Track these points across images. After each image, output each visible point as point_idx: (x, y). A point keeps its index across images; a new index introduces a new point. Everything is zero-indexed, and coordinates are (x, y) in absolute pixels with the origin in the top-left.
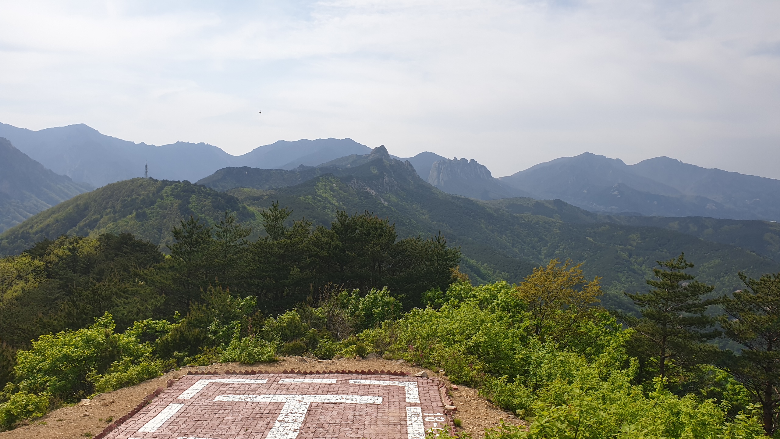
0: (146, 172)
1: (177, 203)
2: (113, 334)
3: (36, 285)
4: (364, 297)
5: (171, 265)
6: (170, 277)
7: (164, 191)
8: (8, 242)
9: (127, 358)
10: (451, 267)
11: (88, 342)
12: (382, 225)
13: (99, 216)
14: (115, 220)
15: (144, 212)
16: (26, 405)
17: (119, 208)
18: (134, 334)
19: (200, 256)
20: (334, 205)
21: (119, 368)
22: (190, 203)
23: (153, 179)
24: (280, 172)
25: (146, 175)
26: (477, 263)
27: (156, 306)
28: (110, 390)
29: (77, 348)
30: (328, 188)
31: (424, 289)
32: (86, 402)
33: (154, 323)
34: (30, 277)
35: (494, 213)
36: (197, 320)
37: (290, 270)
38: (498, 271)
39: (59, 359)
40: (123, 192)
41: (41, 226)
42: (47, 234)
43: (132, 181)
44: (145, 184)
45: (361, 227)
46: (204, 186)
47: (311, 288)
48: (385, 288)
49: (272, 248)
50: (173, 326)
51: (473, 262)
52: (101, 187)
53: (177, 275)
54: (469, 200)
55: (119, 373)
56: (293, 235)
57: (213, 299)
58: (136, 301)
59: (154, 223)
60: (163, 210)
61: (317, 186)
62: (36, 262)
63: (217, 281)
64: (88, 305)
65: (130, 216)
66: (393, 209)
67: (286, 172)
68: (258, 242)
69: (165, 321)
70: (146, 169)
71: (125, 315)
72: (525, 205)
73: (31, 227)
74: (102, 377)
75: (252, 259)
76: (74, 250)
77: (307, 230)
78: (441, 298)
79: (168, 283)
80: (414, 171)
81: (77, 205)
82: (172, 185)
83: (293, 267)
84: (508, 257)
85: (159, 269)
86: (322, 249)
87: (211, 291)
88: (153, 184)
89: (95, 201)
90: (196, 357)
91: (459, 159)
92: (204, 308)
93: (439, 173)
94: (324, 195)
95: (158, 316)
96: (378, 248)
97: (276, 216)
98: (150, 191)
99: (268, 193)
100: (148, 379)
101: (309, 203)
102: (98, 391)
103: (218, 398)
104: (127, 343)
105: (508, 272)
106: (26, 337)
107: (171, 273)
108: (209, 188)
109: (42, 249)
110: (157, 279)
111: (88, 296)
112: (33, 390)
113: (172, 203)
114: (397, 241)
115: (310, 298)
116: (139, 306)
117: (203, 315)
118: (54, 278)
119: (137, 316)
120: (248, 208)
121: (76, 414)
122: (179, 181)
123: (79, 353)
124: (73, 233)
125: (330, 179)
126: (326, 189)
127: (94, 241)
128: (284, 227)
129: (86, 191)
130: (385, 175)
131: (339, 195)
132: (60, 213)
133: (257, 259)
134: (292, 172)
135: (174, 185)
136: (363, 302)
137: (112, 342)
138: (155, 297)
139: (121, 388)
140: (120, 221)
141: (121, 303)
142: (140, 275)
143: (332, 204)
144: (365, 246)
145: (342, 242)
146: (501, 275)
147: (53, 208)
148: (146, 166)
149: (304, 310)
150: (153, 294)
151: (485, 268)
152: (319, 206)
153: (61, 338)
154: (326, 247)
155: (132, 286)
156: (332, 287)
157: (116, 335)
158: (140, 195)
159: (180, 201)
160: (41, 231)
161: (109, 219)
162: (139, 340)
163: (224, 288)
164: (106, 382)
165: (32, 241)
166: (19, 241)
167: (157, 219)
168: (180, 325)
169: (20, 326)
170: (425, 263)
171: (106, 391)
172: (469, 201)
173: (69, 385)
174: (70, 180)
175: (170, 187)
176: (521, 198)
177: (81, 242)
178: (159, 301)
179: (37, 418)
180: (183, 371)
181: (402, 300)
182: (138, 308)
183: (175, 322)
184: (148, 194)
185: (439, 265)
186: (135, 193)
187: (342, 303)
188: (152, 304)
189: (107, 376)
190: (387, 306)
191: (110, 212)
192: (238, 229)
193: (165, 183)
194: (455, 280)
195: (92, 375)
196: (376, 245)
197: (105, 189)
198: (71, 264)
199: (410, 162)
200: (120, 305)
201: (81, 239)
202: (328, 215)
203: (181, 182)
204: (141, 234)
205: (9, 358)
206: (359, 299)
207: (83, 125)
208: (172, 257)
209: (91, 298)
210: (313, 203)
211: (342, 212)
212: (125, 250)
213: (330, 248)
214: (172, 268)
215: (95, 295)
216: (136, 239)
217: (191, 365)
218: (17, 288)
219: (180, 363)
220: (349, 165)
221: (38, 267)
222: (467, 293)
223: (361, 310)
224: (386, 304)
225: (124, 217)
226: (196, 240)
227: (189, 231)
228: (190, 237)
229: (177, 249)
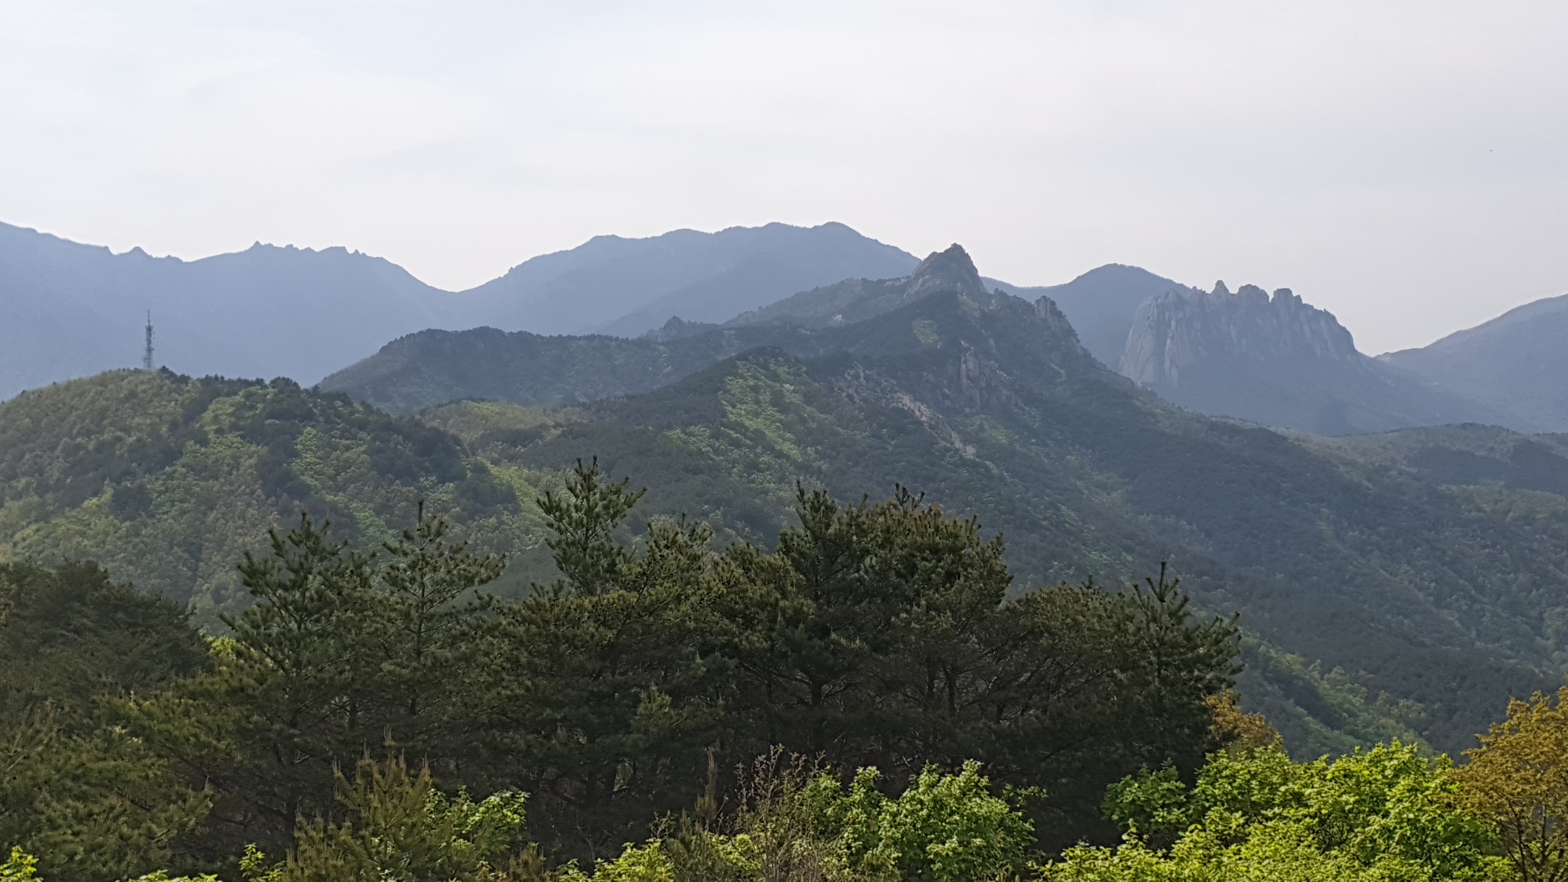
0: (149, 350)
1: (252, 454)
4: (895, 796)
5: (235, 683)
6: (231, 727)
7: (208, 416)
10: (1211, 690)
12: (956, 537)
14: (44, 517)
15: (141, 488)
17: (56, 475)
19: (332, 651)
20: (788, 457)
22: (295, 455)
23: (172, 374)
24: (599, 344)
25: (148, 359)
26: (1306, 665)
27: (183, 826)
30: (765, 397)
31: (1116, 772)
35: (1365, 483)
37: (637, 701)
38: (1383, 695)
40: (72, 418)
43: (103, 381)
44: (145, 391)
45: (882, 546)
46: (342, 396)
47: (712, 765)
48: (970, 767)
49: (576, 623)
51: (1291, 660)
53: (255, 718)
54: (1273, 435)
56: (646, 578)
57: (376, 804)
58: (118, 810)
59: (177, 527)
61: (726, 391)
63: (389, 742)
65: (94, 500)
66: (995, 471)
67: (622, 343)
68: (530, 601)
70: (149, 342)
71: (78, 858)
72: (1480, 453)
75: (508, 660)
77: (696, 558)
78: (1180, 805)
79: (222, 745)
80: (1070, 333)
82: (236, 394)
83: (647, 687)
84: (1422, 645)
85: (193, 696)
86: (749, 623)
87: (367, 775)
88: (171, 390)
91: (1233, 290)
92: (344, 836)
93: (1160, 338)
94: (751, 424)
95: (190, 860)
96: (946, 621)
97: (590, 510)
98: (160, 416)
99: (561, 418)
101: (700, 452)
105: (1420, 700)
107: (235, 712)
108: (363, 403)
110: (185, 732)
113: (235, 458)
114: (1012, 594)
115: (706, 801)
116: (125, 829)
117: (340, 863)
119: (119, 862)
120: (494, 470)
122: (260, 382)
125: (772, 367)
126: (757, 402)
128: (616, 545)
130: (967, 349)
131: (803, 421)
133: (523, 660)
134: (642, 344)
135: (241, 393)
136: (895, 815)
138: (177, 793)
140: (62, 521)
142: (128, 718)
143: (780, 455)
144: (897, 616)
145: (816, 599)
146: (1395, 711)
148: (149, 329)
149: (686, 844)
150: (171, 785)
151: (1334, 683)
152: (735, 462)
154: (763, 616)
155: (101, 755)
156: (783, 761)
158: (127, 430)
159: (263, 450)
161: (25, 514)
163: (412, 763)
167: (183, 513)
170: (1113, 676)
172: (1276, 442)
175: (229, 400)
176: (1464, 426)
178: (192, 810)
181: (1032, 807)
182: (121, 837)
184: (154, 429)
185: (1163, 680)
186: (111, 424)
187: (821, 817)
188: (169, 821)
190: (980, 832)
192: (459, 556)
193: (213, 387)
194: (1230, 737)
196: (939, 611)
199: (1053, 303)
200: (60, 821)
202: (766, 492)
203: (267, 382)
204: (131, 564)
206: (877, 805)
208: (239, 654)
210: (716, 451)
211: (817, 495)
212: (76, 621)
213: (773, 620)
214: (237, 693)
216: (113, 582)
220: (839, 317)
222: (1274, 789)
223: (887, 846)
224: (977, 825)
225: (75, 504)
226: (320, 595)
227: (296, 565)
228: (299, 584)
229: (257, 627)
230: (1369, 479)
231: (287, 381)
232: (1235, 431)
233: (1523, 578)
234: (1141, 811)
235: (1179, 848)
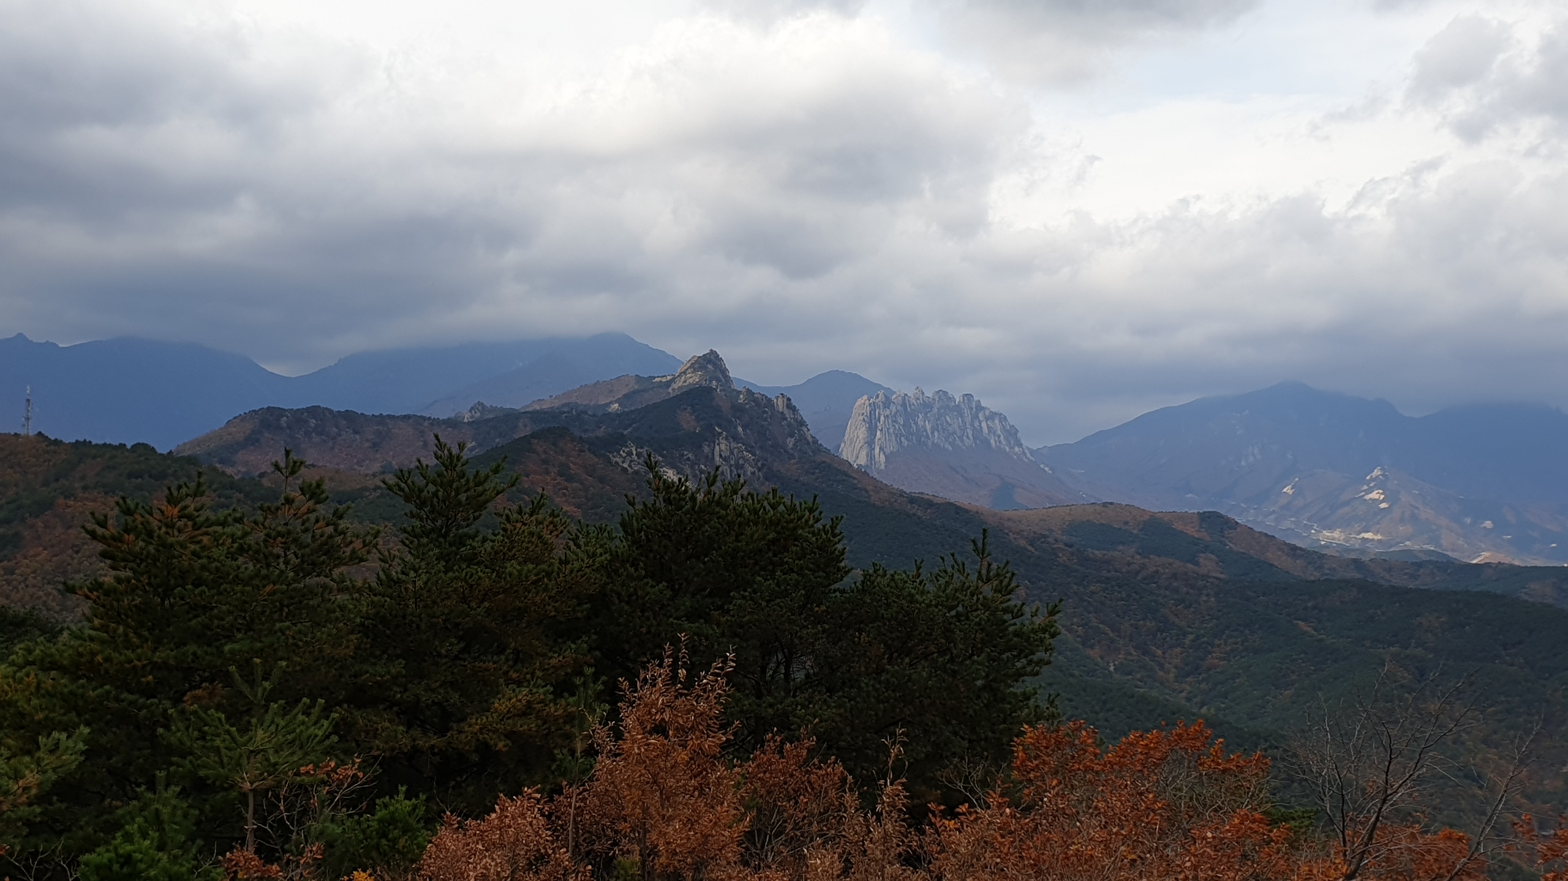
0: (29, 419)
7: (77, 475)
23: (46, 438)
24: (414, 422)
25: (26, 426)
30: (554, 469)
35: (1030, 548)
44: (21, 451)
46: (193, 461)
54: (958, 508)
61: (522, 464)
70: (28, 412)
72: (1118, 526)
80: (802, 423)
82: (100, 456)
88: (45, 452)
91: (929, 394)
93: (872, 430)
98: (35, 474)
108: (211, 467)
122: (123, 446)
125: (560, 443)
126: (547, 473)
130: (720, 434)
134: (451, 423)
135: (105, 456)
148: (29, 401)
175: (95, 460)
176: (1105, 505)
184: (29, 483)
193: (83, 450)
199: (789, 399)
203: (129, 447)
220: (616, 405)
230: (1032, 545)
231: (145, 446)
232: (930, 504)
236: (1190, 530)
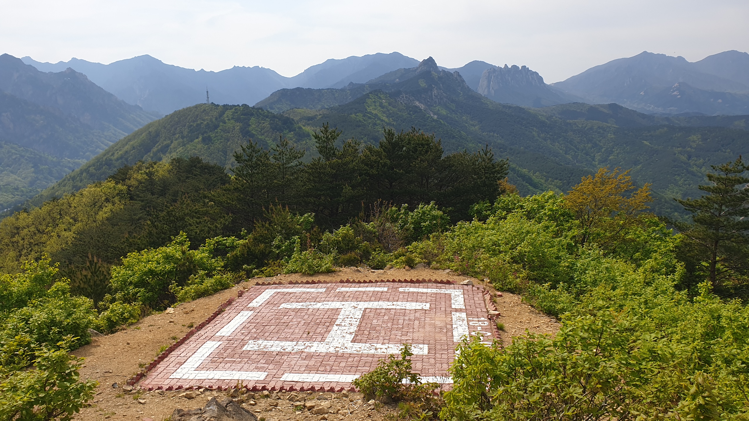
0: (208, 98)
1: (238, 126)
2: (189, 250)
3: (122, 207)
4: (412, 211)
5: (236, 187)
6: (236, 198)
7: (225, 115)
8: (94, 169)
9: (202, 272)
10: (499, 179)
11: (168, 258)
12: (428, 141)
13: (169, 142)
14: (184, 145)
15: (209, 136)
16: (123, 313)
17: (186, 133)
18: (207, 250)
19: (261, 178)
20: (384, 121)
21: (196, 280)
22: (249, 125)
23: (214, 104)
24: (331, 91)
25: (208, 100)
26: (529, 172)
27: (225, 224)
28: (190, 300)
29: (159, 264)
30: (378, 104)
31: (472, 202)
32: (170, 310)
33: (224, 240)
34: (116, 200)
36: (261, 236)
37: (343, 189)
38: (550, 179)
39: (146, 274)
40: (189, 118)
41: (120, 153)
42: (126, 160)
43: (196, 107)
44: (208, 109)
45: (408, 144)
46: (261, 109)
47: (363, 205)
48: (432, 203)
49: (325, 169)
50: (241, 242)
51: (525, 171)
52: (168, 114)
53: (242, 196)
54: (521, 108)
55: (196, 285)
56: (343, 155)
57: (274, 217)
58: (207, 221)
59: (219, 146)
60: (226, 133)
61: (367, 103)
62: (120, 186)
63: (277, 201)
64: (165, 226)
65: (197, 140)
66: (443, 122)
67: (337, 90)
68: (312, 163)
69: (233, 238)
70: (208, 95)
71: (198, 233)
72: (578, 111)
73: (113, 155)
74: (182, 289)
75: (308, 179)
76: (150, 174)
77: (357, 150)
78: (489, 210)
79: (234, 203)
80: (463, 81)
81: (150, 132)
82: (232, 109)
83: (345, 185)
84: (561, 165)
85: (225, 190)
86: (372, 167)
87: (272, 210)
88: (215, 109)
89: (165, 128)
90: (263, 269)
91: (510, 67)
92: (267, 225)
93: (489, 82)
94: (374, 112)
95: (228, 233)
96: (425, 164)
97: (327, 137)
98: (212, 116)
99: (321, 112)
100: (222, 290)
101: (360, 121)
102: (180, 301)
103: (283, 306)
104: (201, 259)
105: (561, 180)
106: (118, 254)
107: (236, 194)
108: (267, 110)
109: (123, 174)
110: (224, 200)
111: (164, 217)
112: (127, 300)
113: (234, 127)
114: (444, 156)
115: (362, 214)
116: (209, 225)
117: (266, 232)
118: (136, 200)
119: (209, 234)
120: (304, 128)
121: (163, 320)
122: (238, 105)
123: (161, 268)
124: (148, 158)
125: (379, 95)
126: (375, 106)
127: (167, 165)
128: (335, 147)
129: (157, 119)
130: (434, 88)
131: (388, 111)
132: (136, 140)
133: (311, 179)
134: (342, 90)
135: (234, 109)
136: (412, 216)
137: (188, 258)
138: (223, 216)
139: (199, 298)
140: (189, 146)
141: (194, 223)
143: (382, 121)
144: (412, 163)
145: (390, 160)
146: (553, 183)
147: (128, 136)
148: (207, 92)
149: (357, 225)
150: (221, 213)
151: (537, 177)
152: (370, 123)
153: (145, 255)
154: (376, 165)
155: (202, 207)
156: (381, 204)
157: (191, 251)
158: (204, 120)
159: (241, 124)
160: (121, 157)
161: (179, 144)
162: (212, 255)
163: (284, 207)
164: (186, 293)
165: (115, 167)
166: (104, 167)
167: (221, 142)
168: (247, 241)
169: (112, 244)
170: (472, 177)
171: (186, 301)
172: (521, 110)
173: (156, 296)
174: (141, 109)
175: (231, 111)
176: (574, 103)
177: (155, 166)
178: (227, 220)
179: (132, 324)
180: (252, 282)
181: (450, 213)
182: (209, 227)
183: (242, 239)
184: (211, 120)
185: (486, 177)
186: (200, 119)
187: (392, 217)
188: (221, 223)
189: (186, 288)
190: (435, 220)
191: (179, 136)
192: (292, 151)
193: (226, 107)
194: (503, 192)
195: (173, 287)
196: (424, 162)
197: (172, 116)
198: (149, 187)
199: (458, 73)
200: (192, 224)
201: (155, 164)
202: (379, 131)
203: (240, 105)
204: (208, 156)
205: (105, 273)
206: (408, 214)
207: (147, 56)
208: (236, 179)
209: (167, 219)
210: (364, 120)
211: (389, 131)
212: (195, 173)
213: (379, 166)
214: (236, 189)
215: (170, 216)
216: (204, 162)
217: (258, 276)
218: (106, 210)
219: (249, 275)
220: (397, 80)
221: (122, 191)
222: (515, 204)
223: (410, 224)
224: (434, 218)
225: (192, 141)
226: (256, 163)
227: (249, 155)
228: (250, 160)
229: (240, 172)
230: (547, 119)
231: (246, 105)
232: (510, 107)
233: (589, 145)
234: (479, 212)
235: (488, 221)
236: (605, 111)
